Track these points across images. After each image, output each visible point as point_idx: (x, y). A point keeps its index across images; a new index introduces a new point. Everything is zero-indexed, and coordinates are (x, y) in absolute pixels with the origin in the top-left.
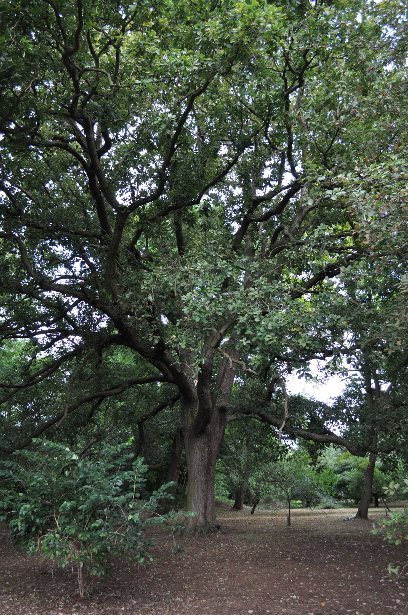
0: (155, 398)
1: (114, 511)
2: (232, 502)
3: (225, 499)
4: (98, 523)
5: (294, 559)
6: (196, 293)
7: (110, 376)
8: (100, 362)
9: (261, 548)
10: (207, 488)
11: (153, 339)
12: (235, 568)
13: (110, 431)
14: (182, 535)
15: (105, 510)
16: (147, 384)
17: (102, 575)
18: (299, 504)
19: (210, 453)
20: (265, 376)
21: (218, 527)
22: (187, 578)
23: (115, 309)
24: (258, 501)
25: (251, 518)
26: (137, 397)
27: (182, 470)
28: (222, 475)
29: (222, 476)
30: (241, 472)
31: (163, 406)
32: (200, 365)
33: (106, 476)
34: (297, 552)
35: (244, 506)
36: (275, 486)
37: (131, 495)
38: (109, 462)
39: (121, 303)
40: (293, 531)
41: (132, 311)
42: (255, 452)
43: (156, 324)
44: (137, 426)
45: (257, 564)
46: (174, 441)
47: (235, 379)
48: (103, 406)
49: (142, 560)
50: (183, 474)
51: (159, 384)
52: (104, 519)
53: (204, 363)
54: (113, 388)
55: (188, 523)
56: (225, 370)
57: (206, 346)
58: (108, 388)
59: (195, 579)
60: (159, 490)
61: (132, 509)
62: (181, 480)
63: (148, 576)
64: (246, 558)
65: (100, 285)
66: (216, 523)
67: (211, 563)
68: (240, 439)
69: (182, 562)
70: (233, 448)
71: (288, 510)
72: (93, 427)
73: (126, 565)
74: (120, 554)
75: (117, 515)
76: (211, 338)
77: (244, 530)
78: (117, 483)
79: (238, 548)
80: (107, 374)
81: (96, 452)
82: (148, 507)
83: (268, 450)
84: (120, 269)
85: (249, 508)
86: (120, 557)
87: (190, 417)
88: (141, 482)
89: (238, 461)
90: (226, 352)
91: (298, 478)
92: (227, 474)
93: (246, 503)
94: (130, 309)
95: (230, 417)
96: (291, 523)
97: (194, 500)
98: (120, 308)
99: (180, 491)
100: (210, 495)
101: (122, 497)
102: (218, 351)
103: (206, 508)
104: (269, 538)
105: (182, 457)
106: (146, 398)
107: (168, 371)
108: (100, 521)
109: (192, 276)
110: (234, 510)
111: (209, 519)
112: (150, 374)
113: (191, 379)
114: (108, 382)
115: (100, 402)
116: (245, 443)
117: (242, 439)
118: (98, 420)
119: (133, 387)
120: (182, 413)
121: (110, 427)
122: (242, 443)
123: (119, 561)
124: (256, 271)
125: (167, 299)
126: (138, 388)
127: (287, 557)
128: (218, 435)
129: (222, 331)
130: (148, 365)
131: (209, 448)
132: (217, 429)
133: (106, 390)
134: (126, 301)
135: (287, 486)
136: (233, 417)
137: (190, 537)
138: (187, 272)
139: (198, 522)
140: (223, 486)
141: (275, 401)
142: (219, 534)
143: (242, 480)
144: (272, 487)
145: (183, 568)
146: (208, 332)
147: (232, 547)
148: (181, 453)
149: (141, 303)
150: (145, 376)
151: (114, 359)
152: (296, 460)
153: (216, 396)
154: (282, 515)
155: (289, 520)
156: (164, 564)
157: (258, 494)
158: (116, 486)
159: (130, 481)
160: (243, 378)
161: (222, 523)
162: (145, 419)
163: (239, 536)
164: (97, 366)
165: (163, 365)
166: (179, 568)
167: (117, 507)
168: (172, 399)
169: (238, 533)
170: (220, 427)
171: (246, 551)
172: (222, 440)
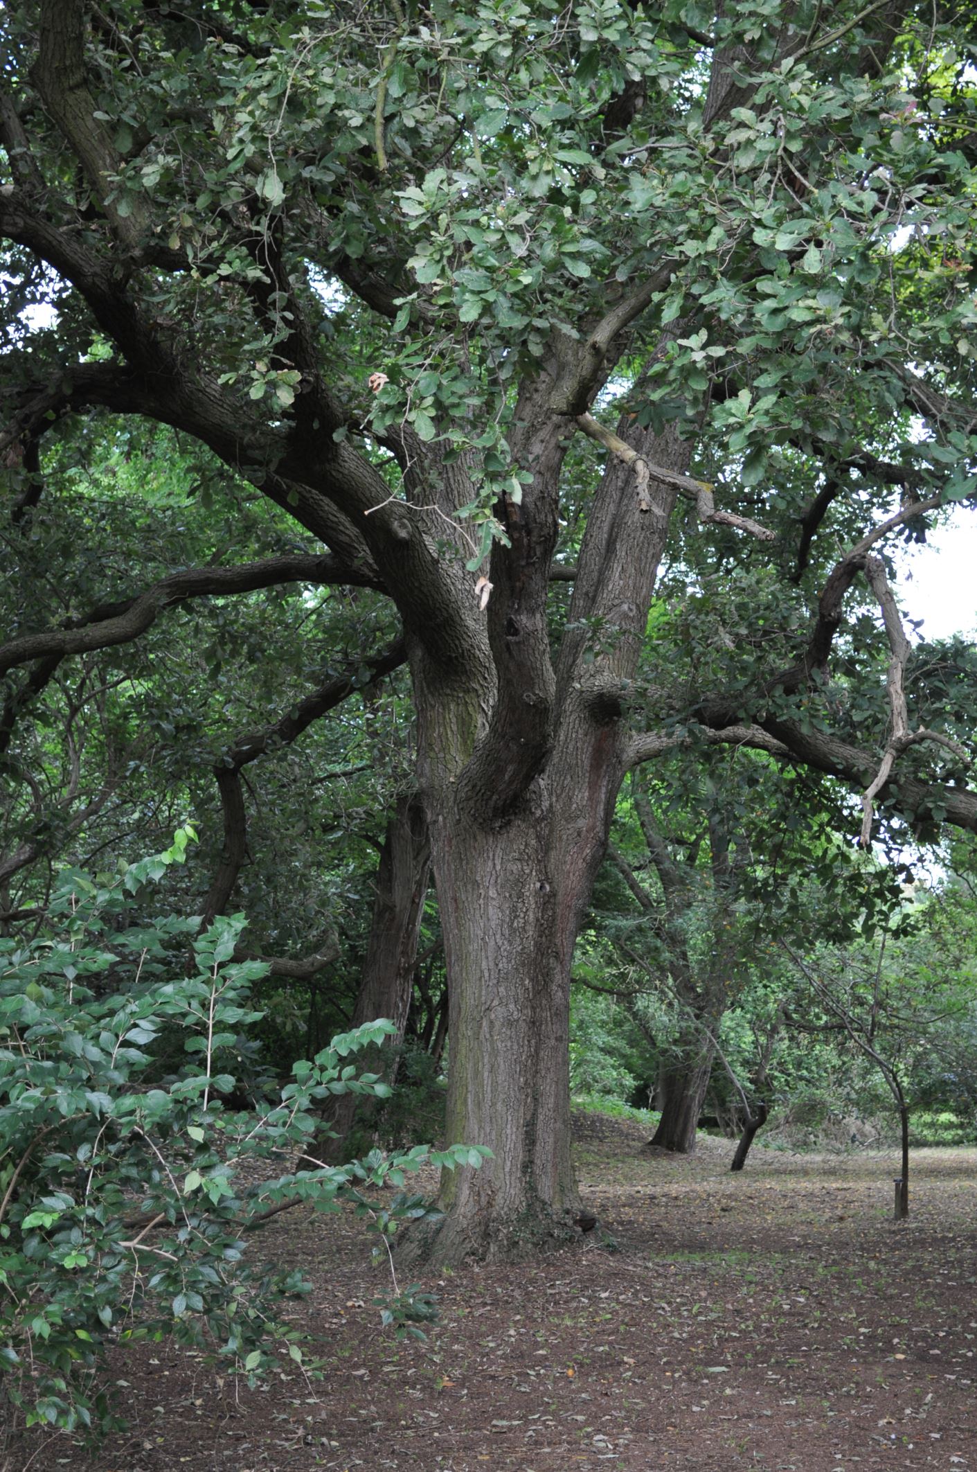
0: (292, 658)
1: (120, 1154)
2: (650, 1119)
3: (617, 1108)
4: (51, 1211)
5: (923, 1357)
6: (474, 163)
7: (79, 559)
8: (33, 493)
9: (777, 1312)
10: (535, 1057)
11: (272, 385)
12: (664, 1394)
13: (92, 810)
14: (425, 1257)
15: (83, 1153)
16: (256, 598)
17: (81, 1426)
18: (949, 1126)
19: (547, 901)
20: (803, 554)
21: (587, 1224)
22: (453, 1435)
23: (93, 238)
24: (762, 1114)
25: (732, 1184)
26: (210, 655)
27: (422, 983)
28: (603, 1002)
29: (605, 1007)
30: (686, 988)
31: (330, 698)
32: (502, 510)
33: (80, 1002)
34: (936, 1328)
35: (701, 1135)
36: (842, 1050)
37: (195, 1084)
38: (93, 941)
39: (123, 211)
40: (922, 1243)
41: (175, 244)
42: (754, 895)
43: (290, 306)
44: (215, 789)
45: (758, 1378)
46: (386, 852)
47: (661, 570)
48: (54, 698)
49: (253, 1360)
50: (427, 1000)
51: (311, 597)
52: (77, 1188)
53: (517, 498)
54: (100, 614)
55: (452, 1207)
56: (617, 524)
57: (527, 411)
58: (75, 615)
59: (488, 1440)
60: (319, 1059)
61: (203, 1148)
62: (421, 1026)
63: (279, 1430)
64: (708, 1351)
65: (14, 123)
66: (577, 1206)
67: (557, 1370)
68: (680, 842)
69: (428, 1370)
70: (649, 882)
71: (898, 1154)
72: (15, 796)
73: (185, 1387)
74: (158, 1337)
75: (133, 1172)
76: (551, 367)
77: (702, 1232)
78: (133, 1035)
79: (676, 1312)
80: (67, 553)
81: (32, 905)
82: (272, 1131)
83: (811, 890)
84: (110, 41)
85: (723, 1146)
86: (157, 1352)
87: (455, 741)
88: (235, 1028)
89: (676, 940)
90: (621, 434)
91: (946, 1013)
92: (626, 998)
93: (708, 1123)
94: (164, 235)
95: (638, 742)
96: (912, 1206)
97: (479, 1105)
98: (115, 232)
99: (415, 1070)
100: (548, 1087)
101: (156, 1099)
102: (585, 428)
103: (530, 1140)
104: (811, 1271)
105: (420, 927)
106: (251, 658)
107: (353, 531)
108: (60, 1202)
109: (457, 76)
110: (655, 1155)
111: (546, 1189)
112: (265, 547)
113: (456, 569)
114: (77, 588)
115: (39, 681)
116: (704, 858)
117: (696, 844)
118: (36, 763)
119: (189, 610)
120: (417, 726)
121: (88, 792)
122: (691, 858)
123: (151, 1371)
124: (771, 32)
125: (339, 188)
126: (214, 612)
127: (893, 1349)
128: (582, 823)
129: (601, 335)
130: (260, 506)
131: (546, 878)
132: (581, 796)
133: (68, 624)
134: (144, 197)
135: (895, 1050)
136: (650, 741)
137: (465, 1266)
138: (430, 54)
139: (499, 1199)
140: (608, 1051)
141: (848, 667)
142: (590, 1253)
143: (693, 1024)
144: (827, 1053)
145: (433, 1394)
146: (533, 338)
147: (647, 1307)
148: (415, 904)
149: (213, 207)
150: (247, 559)
151: (95, 483)
152: (935, 935)
153: (576, 645)
154: (871, 1174)
155: (902, 1193)
156: (348, 1379)
157: (763, 1084)
158: (127, 1044)
159: (189, 1021)
160: (697, 561)
161: (604, 1208)
162: (251, 756)
163: (677, 1262)
164: (18, 515)
165: (329, 506)
166: (418, 1394)
167: (136, 1137)
168: (371, 663)
169: (676, 1249)
170: (593, 787)
171: (709, 1324)
172: (604, 844)
